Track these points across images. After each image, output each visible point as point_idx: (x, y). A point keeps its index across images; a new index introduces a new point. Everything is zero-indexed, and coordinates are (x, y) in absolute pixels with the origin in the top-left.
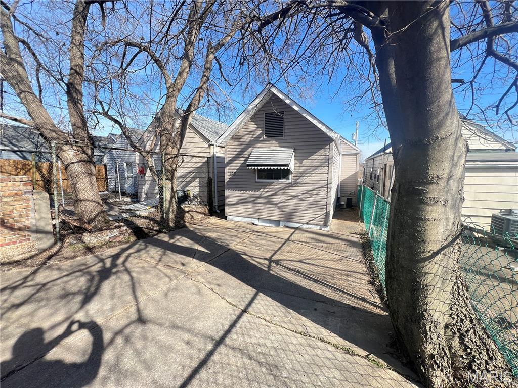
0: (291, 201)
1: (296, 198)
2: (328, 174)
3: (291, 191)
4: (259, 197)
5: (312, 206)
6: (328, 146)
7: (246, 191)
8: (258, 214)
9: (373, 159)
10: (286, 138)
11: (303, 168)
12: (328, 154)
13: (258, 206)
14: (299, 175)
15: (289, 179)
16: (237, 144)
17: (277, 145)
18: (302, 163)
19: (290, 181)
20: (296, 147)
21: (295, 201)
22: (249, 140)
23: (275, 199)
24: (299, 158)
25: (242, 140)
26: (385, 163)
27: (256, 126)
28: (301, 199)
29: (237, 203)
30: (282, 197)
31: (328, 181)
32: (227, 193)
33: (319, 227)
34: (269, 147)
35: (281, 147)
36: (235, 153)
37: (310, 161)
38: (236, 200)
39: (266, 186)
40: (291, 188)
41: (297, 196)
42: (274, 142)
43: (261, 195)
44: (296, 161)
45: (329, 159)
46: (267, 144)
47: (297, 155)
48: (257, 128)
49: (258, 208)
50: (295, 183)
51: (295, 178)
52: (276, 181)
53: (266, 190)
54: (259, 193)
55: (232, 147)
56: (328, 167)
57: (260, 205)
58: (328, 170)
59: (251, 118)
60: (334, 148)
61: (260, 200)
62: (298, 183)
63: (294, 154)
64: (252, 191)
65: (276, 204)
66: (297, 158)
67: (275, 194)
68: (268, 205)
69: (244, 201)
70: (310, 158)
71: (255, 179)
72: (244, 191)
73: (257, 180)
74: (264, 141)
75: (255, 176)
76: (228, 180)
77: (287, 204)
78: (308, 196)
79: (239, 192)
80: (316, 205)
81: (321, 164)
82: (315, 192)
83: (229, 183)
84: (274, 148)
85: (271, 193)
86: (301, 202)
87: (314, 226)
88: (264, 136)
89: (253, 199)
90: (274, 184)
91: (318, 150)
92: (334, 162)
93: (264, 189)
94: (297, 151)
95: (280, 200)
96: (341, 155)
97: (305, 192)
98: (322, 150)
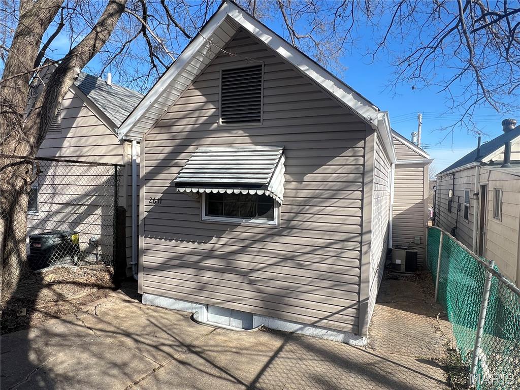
0: (278, 269)
1: (289, 263)
2: (362, 208)
3: (279, 246)
4: (210, 255)
5: (326, 284)
6: (361, 143)
7: (182, 241)
8: (205, 293)
9: (453, 174)
10: (267, 124)
11: (304, 193)
12: (361, 162)
13: (207, 276)
14: (296, 209)
15: (272, 218)
16: (165, 136)
17: (248, 140)
18: (301, 181)
19: (275, 222)
20: (289, 146)
21: (286, 269)
22: (189, 128)
23: (244, 262)
24: (294, 170)
25: (175, 129)
26: (482, 183)
27: (203, 99)
28: (300, 266)
29: (163, 267)
30: (258, 259)
31: (361, 225)
32: (144, 242)
33: (341, 337)
34: (231, 144)
35: (256, 144)
36: (161, 156)
37: (319, 177)
38: (160, 260)
39: (224, 231)
40: (277, 238)
41: (292, 258)
42: (241, 132)
43: (212, 250)
44: (288, 176)
45: (363, 174)
46: (225, 137)
47: (291, 162)
48: (206, 102)
49: (205, 279)
50: (287, 228)
51: (286, 216)
52: (243, 221)
53: (223, 241)
54: (208, 246)
55: (156, 143)
56: (362, 191)
57: (209, 274)
58: (362, 200)
59: (194, 82)
60: (376, 147)
61: (210, 262)
62: (293, 228)
63: (283, 160)
64: (193, 242)
65: (244, 274)
66: (290, 169)
67: (243, 250)
68: (227, 276)
69: (177, 262)
70: (319, 170)
71: (200, 215)
72: (176, 240)
73: (205, 218)
74: (219, 130)
75: (200, 208)
76: (146, 214)
77: (267, 275)
78: (317, 258)
79: (168, 243)
80: (336, 281)
81: (347, 185)
82: (331, 251)
83: (147, 221)
84: (240, 147)
85: (234, 248)
86: (301, 272)
87: (330, 332)
88: (221, 120)
89: (196, 258)
90: (239, 229)
91: (338, 151)
92: (376, 179)
93: (219, 237)
94: (290, 154)
95: (252, 266)
96: (393, 165)
97: (309, 249)
98: (349, 152)
